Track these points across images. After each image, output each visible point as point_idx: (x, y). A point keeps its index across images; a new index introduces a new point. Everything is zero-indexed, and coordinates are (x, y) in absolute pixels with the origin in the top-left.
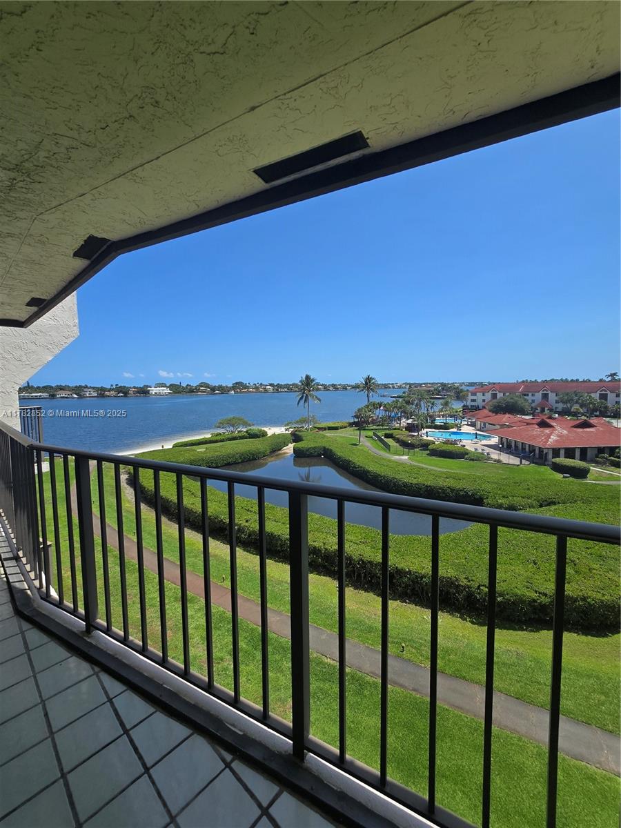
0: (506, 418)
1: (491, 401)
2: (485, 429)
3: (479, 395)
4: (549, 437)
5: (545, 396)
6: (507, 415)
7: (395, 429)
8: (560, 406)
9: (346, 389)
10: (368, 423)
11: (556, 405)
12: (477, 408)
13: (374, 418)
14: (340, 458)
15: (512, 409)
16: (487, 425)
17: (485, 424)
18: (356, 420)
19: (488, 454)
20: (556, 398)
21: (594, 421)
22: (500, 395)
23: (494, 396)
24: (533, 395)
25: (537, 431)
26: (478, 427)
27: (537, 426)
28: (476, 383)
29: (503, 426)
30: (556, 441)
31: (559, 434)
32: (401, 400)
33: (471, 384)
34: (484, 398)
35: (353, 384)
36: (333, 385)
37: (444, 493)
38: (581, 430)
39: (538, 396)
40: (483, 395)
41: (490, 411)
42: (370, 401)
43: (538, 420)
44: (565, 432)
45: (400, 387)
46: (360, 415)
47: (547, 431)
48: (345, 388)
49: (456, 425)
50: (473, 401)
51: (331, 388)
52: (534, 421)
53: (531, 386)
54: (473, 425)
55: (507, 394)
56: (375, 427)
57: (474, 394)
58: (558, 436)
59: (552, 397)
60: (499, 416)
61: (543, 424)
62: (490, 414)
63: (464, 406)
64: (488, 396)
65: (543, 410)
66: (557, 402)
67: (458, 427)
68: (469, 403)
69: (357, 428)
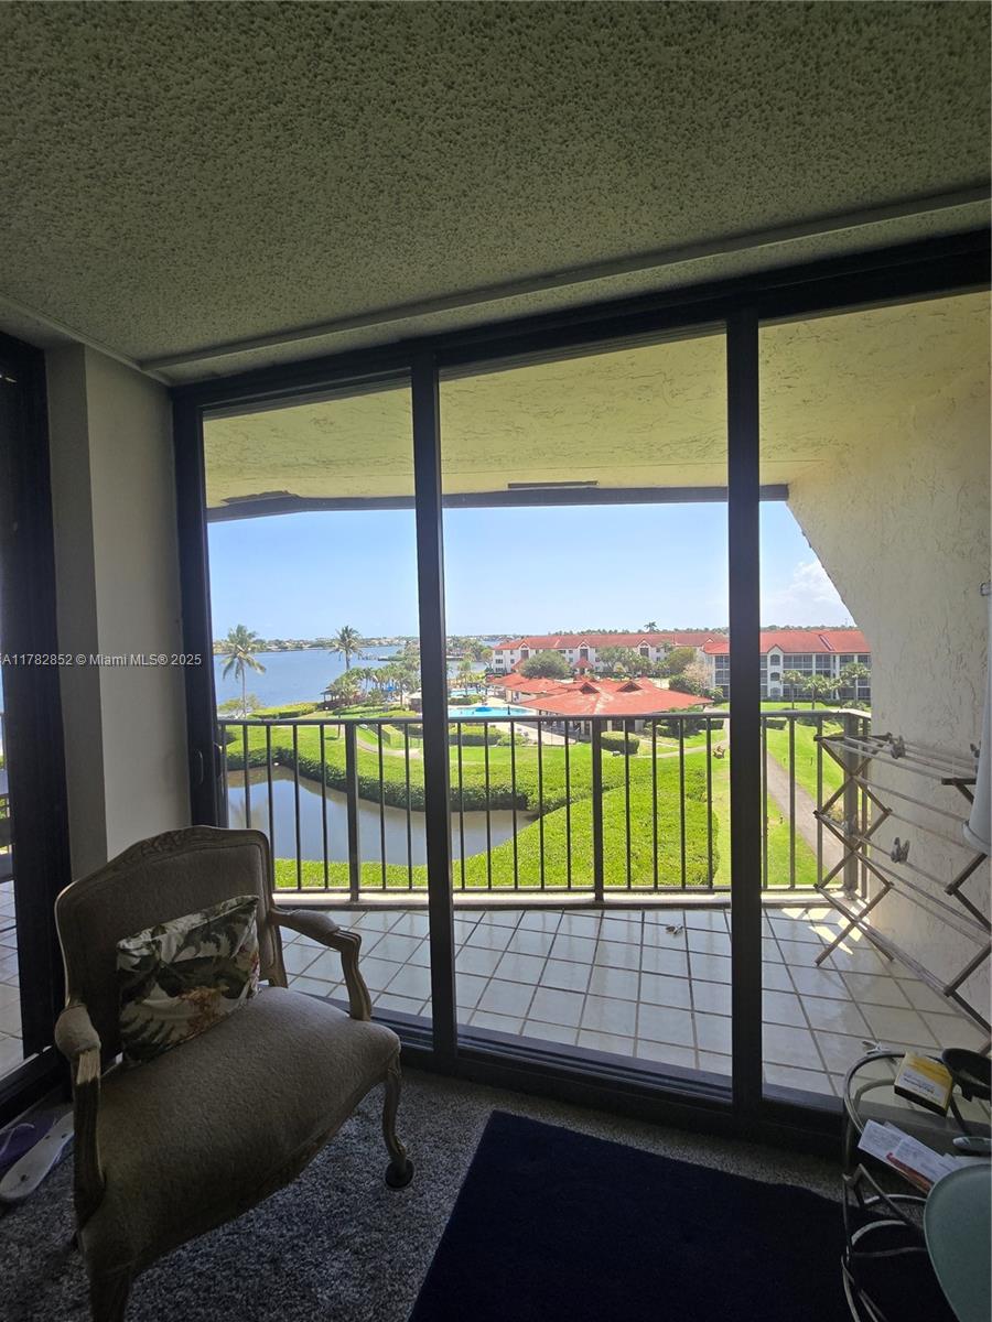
0: (543, 684)
1: (521, 662)
2: (518, 701)
3: (506, 653)
4: (594, 705)
5: (584, 653)
6: (544, 680)
7: (395, 709)
8: (601, 666)
9: (302, 648)
10: (347, 702)
11: (597, 665)
12: (504, 673)
13: (359, 694)
14: (310, 763)
15: (547, 671)
16: (520, 695)
17: (517, 695)
18: (328, 698)
19: (526, 735)
20: (596, 655)
21: (638, 682)
22: (532, 653)
23: (525, 654)
24: (571, 652)
25: (580, 698)
26: (509, 699)
27: (580, 693)
28: (497, 637)
29: (540, 695)
30: (604, 710)
31: (605, 701)
32: (398, 664)
33: (493, 638)
34: (512, 657)
35: (313, 640)
36: (278, 643)
37: (476, 795)
38: (627, 694)
39: (577, 652)
40: (511, 653)
41: (523, 675)
42: (352, 667)
43: (580, 684)
44: (611, 698)
45: (390, 644)
46: (339, 689)
47: (592, 698)
48: (299, 647)
49: (481, 698)
50: (499, 661)
51: (274, 647)
52: (576, 686)
53: (567, 641)
54: (502, 696)
55: (541, 651)
56: (360, 708)
57: (499, 652)
58: (605, 704)
59: (592, 654)
60: (535, 681)
61: (587, 690)
62: (523, 679)
63: (487, 670)
64: (517, 655)
65: (583, 672)
66: (597, 660)
67: (483, 700)
68: (494, 666)
69: (331, 712)
